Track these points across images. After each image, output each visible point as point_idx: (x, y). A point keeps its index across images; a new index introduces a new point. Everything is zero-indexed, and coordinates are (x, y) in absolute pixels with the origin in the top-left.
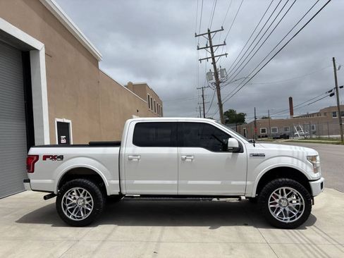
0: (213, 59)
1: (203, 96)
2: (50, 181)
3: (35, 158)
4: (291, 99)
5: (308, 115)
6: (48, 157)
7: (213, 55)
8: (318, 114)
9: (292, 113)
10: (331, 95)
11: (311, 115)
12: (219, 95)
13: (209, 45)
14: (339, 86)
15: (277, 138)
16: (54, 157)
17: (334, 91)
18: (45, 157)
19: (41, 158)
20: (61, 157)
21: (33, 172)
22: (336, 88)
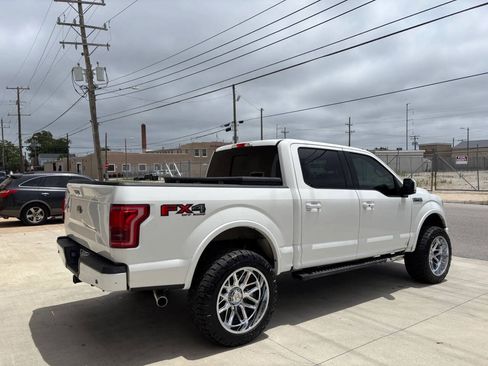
0: (85, 47)
1: (18, 103)
2: (176, 262)
3: (141, 212)
4: (143, 127)
5: (164, 151)
6: (173, 207)
7: (84, 41)
8: (179, 150)
9: (144, 146)
10: (228, 130)
11: (169, 151)
12: (93, 108)
13: (78, 23)
14: (237, 120)
15: (141, 179)
16: (185, 209)
17: (231, 126)
18: (166, 209)
19: (155, 211)
20: (201, 209)
21: (136, 244)
22: (235, 122)
